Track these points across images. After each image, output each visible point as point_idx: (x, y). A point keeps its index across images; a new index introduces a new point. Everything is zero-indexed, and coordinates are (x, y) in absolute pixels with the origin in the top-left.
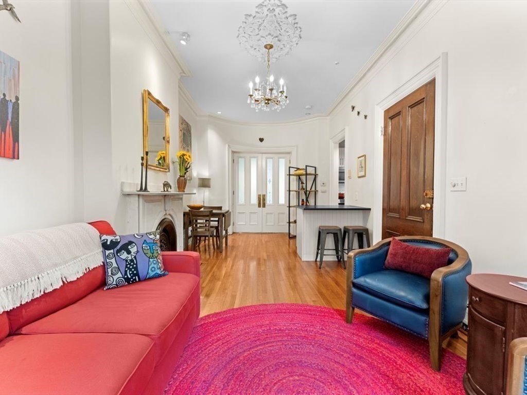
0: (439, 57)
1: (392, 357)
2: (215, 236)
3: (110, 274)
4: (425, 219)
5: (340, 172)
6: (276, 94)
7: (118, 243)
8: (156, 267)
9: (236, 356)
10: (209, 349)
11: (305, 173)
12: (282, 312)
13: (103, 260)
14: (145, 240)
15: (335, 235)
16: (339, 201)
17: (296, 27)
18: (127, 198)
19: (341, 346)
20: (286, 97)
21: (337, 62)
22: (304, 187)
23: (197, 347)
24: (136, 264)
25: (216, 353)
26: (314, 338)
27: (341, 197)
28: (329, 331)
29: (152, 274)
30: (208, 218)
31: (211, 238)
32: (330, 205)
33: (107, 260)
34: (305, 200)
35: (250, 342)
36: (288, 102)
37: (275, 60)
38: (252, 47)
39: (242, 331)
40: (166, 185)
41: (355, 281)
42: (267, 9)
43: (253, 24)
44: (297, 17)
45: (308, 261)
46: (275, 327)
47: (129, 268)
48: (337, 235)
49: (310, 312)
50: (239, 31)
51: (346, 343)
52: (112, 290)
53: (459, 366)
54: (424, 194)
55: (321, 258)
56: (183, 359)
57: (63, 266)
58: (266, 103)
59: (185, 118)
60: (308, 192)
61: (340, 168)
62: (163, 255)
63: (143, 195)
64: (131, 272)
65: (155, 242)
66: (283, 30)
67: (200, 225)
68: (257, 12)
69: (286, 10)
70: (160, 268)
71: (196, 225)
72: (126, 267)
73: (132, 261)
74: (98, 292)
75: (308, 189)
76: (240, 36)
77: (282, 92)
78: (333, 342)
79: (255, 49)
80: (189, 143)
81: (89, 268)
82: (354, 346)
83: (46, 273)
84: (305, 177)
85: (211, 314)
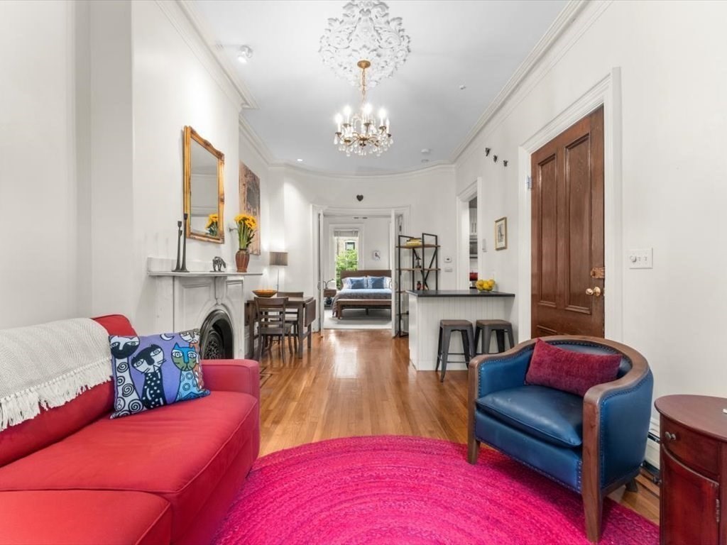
0: (609, 75)
1: (545, 521)
2: (292, 335)
3: (120, 395)
4: (594, 310)
5: (471, 243)
6: (375, 131)
7: (134, 348)
8: (189, 383)
9: (308, 519)
10: (269, 506)
11: (421, 243)
12: (382, 449)
13: (111, 374)
14: (177, 344)
15: (464, 333)
16: (470, 284)
17: (402, 36)
18: (157, 281)
19: (467, 503)
20: (389, 135)
21: (462, 86)
22: (421, 264)
23: (252, 504)
24: (161, 380)
25: (279, 514)
26: (428, 491)
27: (473, 277)
28: (450, 479)
29: (184, 394)
30: (281, 309)
31: (286, 338)
32: (458, 289)
33: (118, 373)
34: (422, 283)
35: (332, 495)
36: (392, 142)
37: (373, 84)
38: (341, 66)
39: (320, 478)
40: (218, 262)
41: (480, 401)
42: (359, 10)
43: (340, 32)
44: (403, 21)
45: (425, 371)
46: (370, 473)
47: (149, 386)
48: (467, 334)
49: (423, 449)
50: (321, 42)
51: (475, 498)
52: (122, 419)
53: (648, 536)
54: (591, 274)
55: (444, 367)
56: (228, 523)
57: (43, 385)
58: (361, 145)
59: (250, 168)
60: (426, 272)
61: (471, 236)
62: (203, 365)
63: (180, 277)
64: (152, 392)
65: (192, 345)
66: (384, 40)
67: (272, 319)
68: (346, 15)
69: (386, 12)
70: (197, 385)
71: (266, 320)
72: (146, 383)
73: (154, 374)
74: (101, 423)
75: (427, 266)
76: (323, 49)
77: (383, 128)
78: (455, 497)
79: (345, 68)
80: (257, 202)
81: (86, 386)
82: (488, 503)
83: (13, 396)
84: (421, 249)
85: (278, 452)
